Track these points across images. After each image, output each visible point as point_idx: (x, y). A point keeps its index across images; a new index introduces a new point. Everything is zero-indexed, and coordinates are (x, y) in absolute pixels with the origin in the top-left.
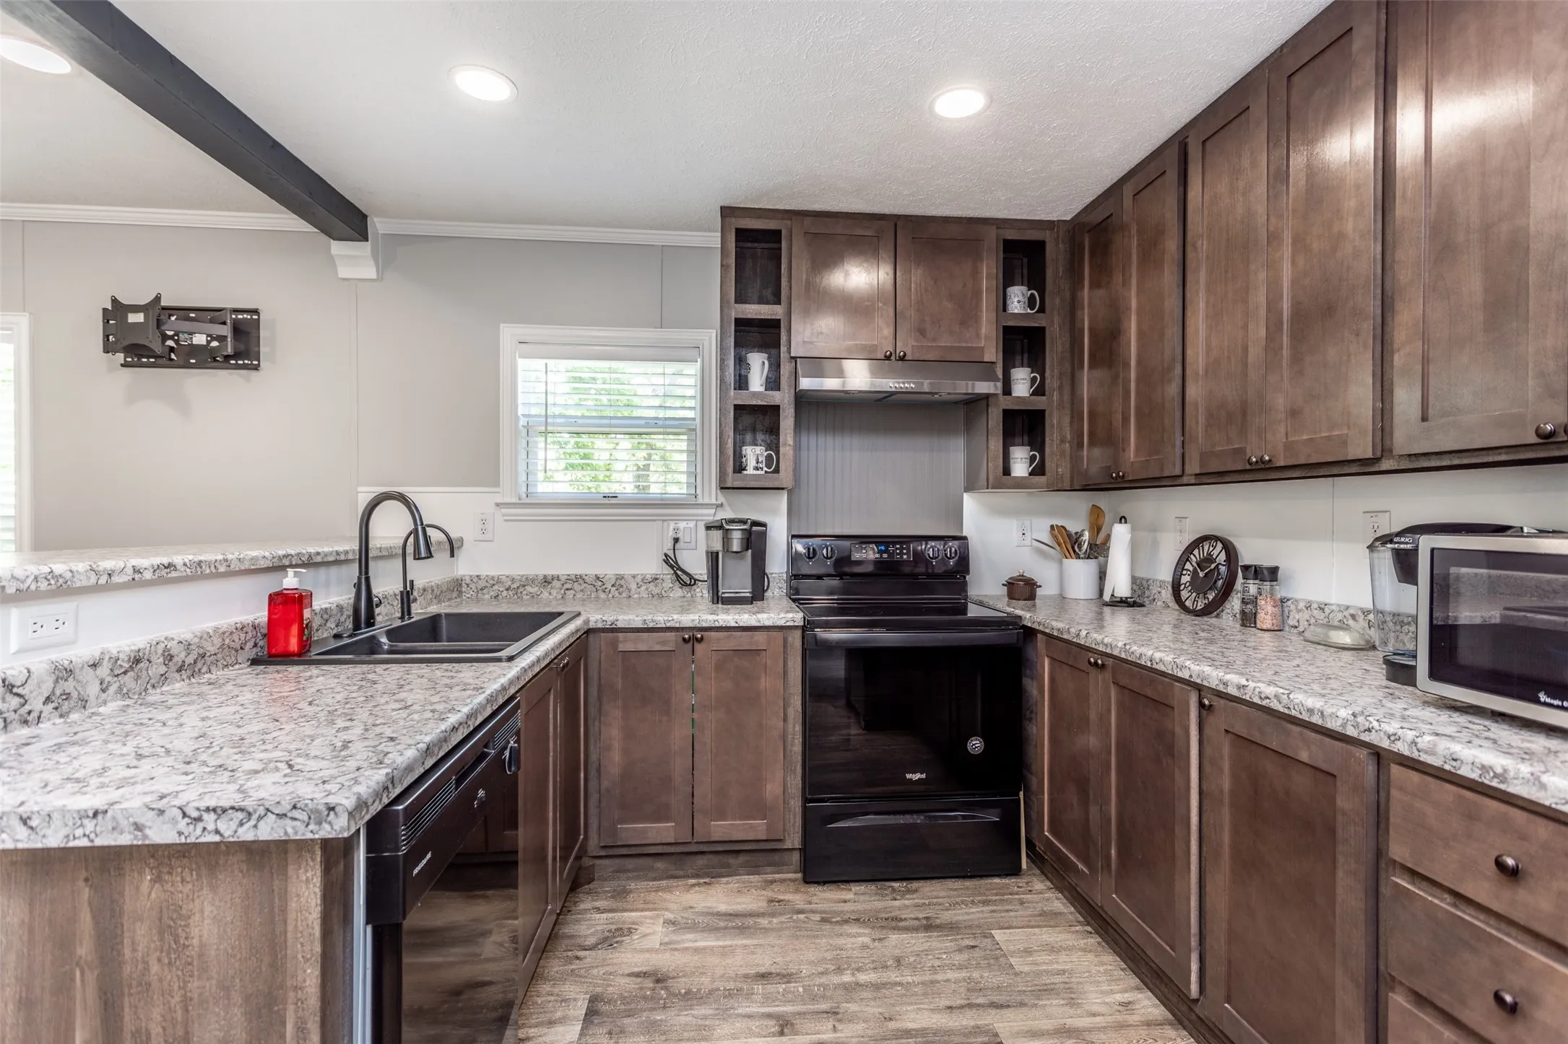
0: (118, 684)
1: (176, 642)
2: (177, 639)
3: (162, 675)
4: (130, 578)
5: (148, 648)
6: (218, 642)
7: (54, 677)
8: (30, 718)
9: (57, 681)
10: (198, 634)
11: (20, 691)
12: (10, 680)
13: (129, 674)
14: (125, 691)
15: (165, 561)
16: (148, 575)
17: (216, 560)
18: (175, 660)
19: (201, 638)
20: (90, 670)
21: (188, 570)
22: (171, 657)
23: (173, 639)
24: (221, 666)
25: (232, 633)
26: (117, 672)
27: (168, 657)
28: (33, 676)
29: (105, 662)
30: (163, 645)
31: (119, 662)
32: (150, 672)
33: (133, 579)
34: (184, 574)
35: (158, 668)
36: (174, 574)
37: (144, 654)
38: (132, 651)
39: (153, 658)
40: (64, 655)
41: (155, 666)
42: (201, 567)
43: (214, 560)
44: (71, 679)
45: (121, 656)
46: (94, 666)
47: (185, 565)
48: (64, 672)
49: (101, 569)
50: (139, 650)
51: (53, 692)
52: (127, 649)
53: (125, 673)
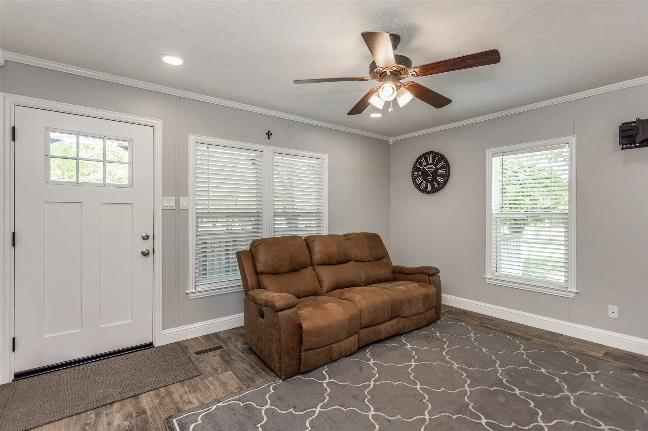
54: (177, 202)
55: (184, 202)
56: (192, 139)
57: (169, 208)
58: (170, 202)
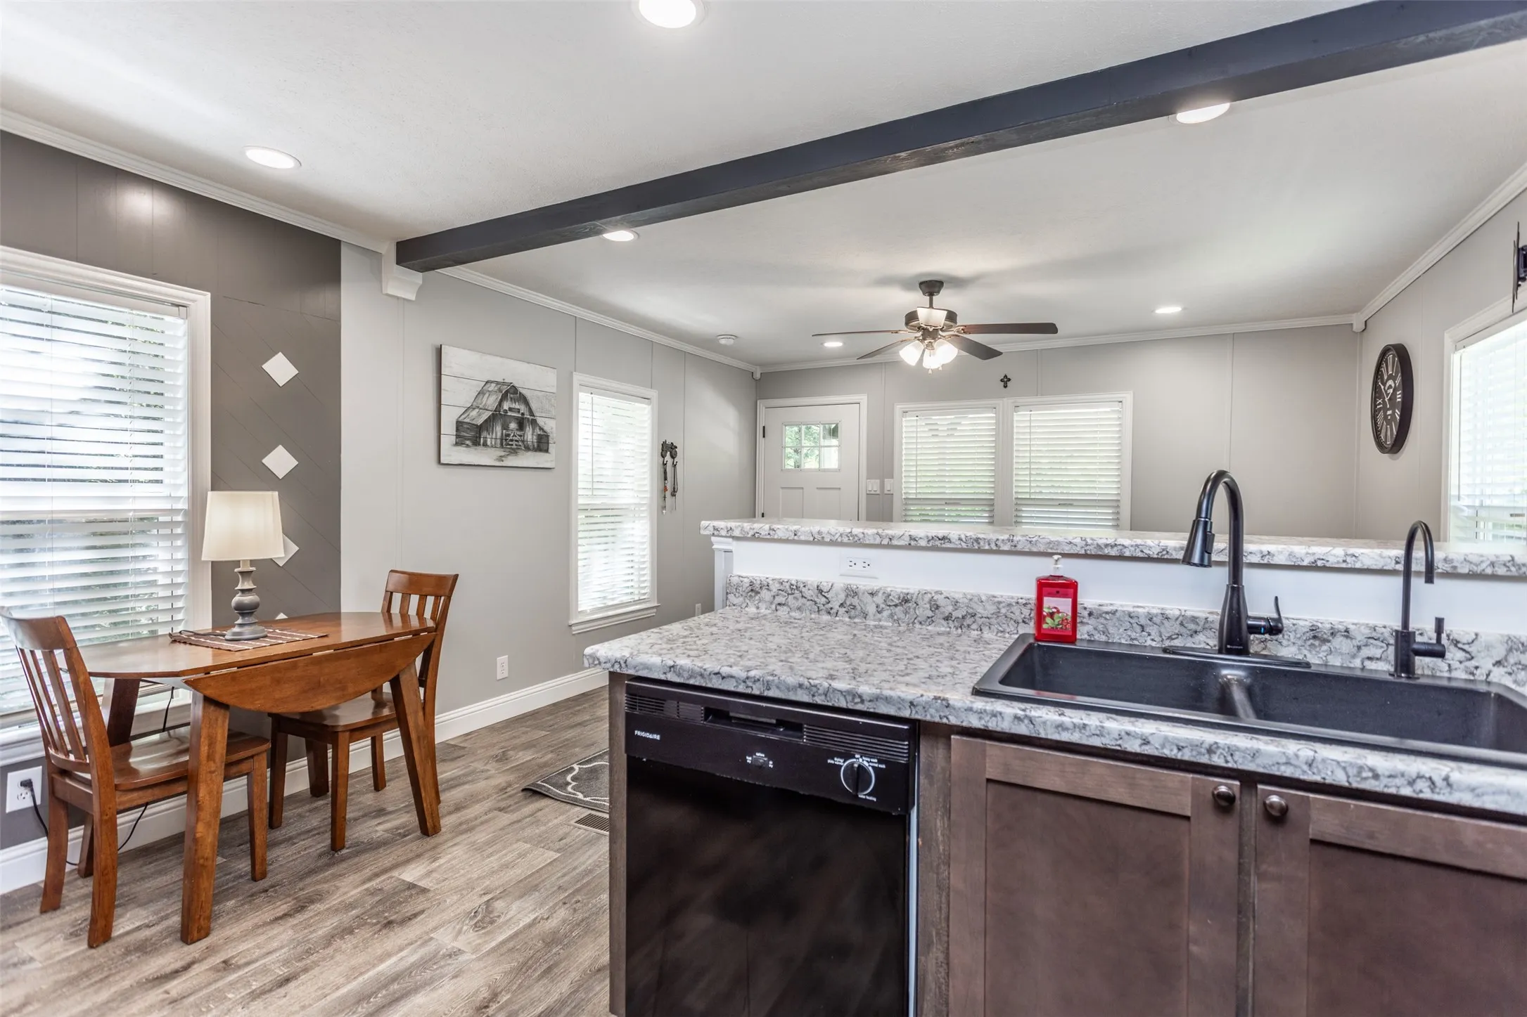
0: (889, 612)
1: (943, 596)
2: (945, 594)
3: (929, 618)
4: (907, 543)
5: (916, 594)
6: (991, 609)
7: (845, 593)
8: (832, 612)
9: (847, 596)
10: (969, 597)
11: (826, 594)
12: (821, 587)
13: (899, 607)
14: (896, 617)
15: (941, 534)
16: (923, 543)
17: (998, 540)
18: (942, 609)
19: (971, 600)
20: (869, 597)
21: (963, 544)
22: (938, 607)
23: (941, 594)
24: (996, 631)
25: (1010, 605)
26: (889, 603)
27: (936, 607)
28: (834, 589)
29: (880, 594)
30: (929, 596)
31: (891, 597)
32: (917, 611)
33: (910, 544)
34: (960, 546)
35: (925, 611)
36: (948, 545)
37: (912, 597)
38: (902, 592)
39: (920, 602)
40: (854, 582)
41: (921, 609)
42: (979, 543)
43: (995, 539)
44: (856, 597)
45: (892, 593)
46: (872, 594)
47: (960, 539)
48: (852, 592)
49: (884, 534)
50: (908, 594)
51: (845, 602)
52: (899, 590)
53: (896, 606)
54: (882, 485)
55: (888, 484)
56: (898, 408)
57: (873, 492)
58: (874, 486)
